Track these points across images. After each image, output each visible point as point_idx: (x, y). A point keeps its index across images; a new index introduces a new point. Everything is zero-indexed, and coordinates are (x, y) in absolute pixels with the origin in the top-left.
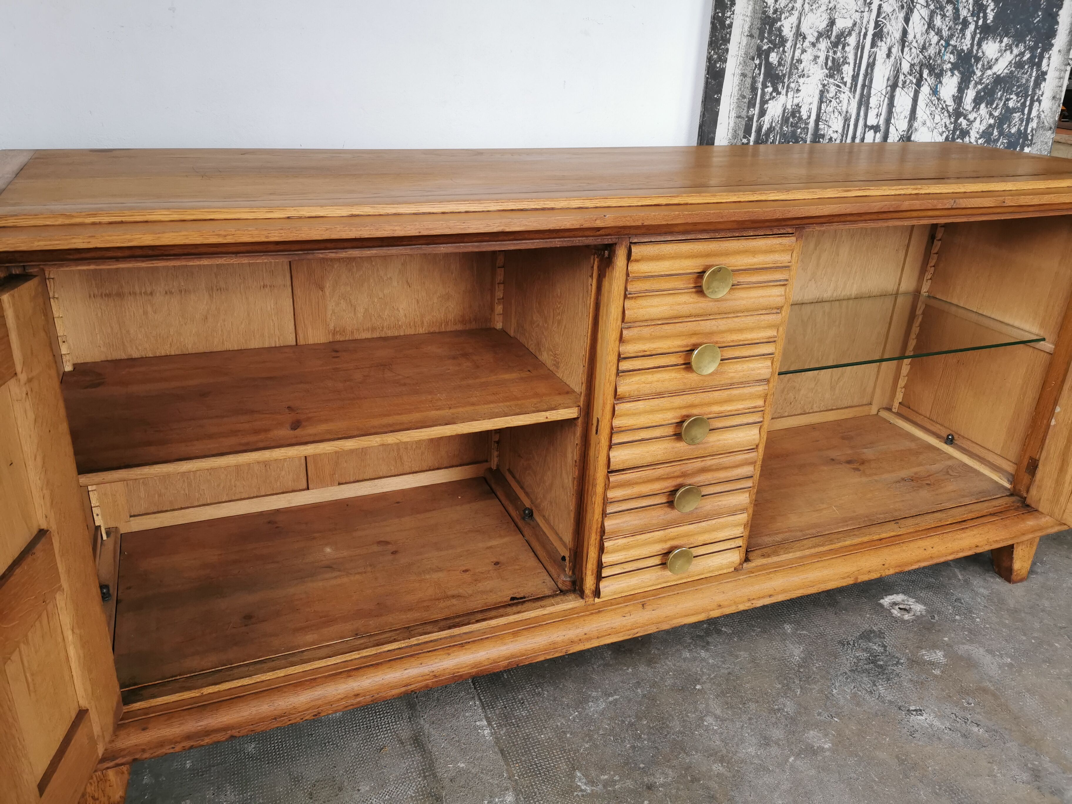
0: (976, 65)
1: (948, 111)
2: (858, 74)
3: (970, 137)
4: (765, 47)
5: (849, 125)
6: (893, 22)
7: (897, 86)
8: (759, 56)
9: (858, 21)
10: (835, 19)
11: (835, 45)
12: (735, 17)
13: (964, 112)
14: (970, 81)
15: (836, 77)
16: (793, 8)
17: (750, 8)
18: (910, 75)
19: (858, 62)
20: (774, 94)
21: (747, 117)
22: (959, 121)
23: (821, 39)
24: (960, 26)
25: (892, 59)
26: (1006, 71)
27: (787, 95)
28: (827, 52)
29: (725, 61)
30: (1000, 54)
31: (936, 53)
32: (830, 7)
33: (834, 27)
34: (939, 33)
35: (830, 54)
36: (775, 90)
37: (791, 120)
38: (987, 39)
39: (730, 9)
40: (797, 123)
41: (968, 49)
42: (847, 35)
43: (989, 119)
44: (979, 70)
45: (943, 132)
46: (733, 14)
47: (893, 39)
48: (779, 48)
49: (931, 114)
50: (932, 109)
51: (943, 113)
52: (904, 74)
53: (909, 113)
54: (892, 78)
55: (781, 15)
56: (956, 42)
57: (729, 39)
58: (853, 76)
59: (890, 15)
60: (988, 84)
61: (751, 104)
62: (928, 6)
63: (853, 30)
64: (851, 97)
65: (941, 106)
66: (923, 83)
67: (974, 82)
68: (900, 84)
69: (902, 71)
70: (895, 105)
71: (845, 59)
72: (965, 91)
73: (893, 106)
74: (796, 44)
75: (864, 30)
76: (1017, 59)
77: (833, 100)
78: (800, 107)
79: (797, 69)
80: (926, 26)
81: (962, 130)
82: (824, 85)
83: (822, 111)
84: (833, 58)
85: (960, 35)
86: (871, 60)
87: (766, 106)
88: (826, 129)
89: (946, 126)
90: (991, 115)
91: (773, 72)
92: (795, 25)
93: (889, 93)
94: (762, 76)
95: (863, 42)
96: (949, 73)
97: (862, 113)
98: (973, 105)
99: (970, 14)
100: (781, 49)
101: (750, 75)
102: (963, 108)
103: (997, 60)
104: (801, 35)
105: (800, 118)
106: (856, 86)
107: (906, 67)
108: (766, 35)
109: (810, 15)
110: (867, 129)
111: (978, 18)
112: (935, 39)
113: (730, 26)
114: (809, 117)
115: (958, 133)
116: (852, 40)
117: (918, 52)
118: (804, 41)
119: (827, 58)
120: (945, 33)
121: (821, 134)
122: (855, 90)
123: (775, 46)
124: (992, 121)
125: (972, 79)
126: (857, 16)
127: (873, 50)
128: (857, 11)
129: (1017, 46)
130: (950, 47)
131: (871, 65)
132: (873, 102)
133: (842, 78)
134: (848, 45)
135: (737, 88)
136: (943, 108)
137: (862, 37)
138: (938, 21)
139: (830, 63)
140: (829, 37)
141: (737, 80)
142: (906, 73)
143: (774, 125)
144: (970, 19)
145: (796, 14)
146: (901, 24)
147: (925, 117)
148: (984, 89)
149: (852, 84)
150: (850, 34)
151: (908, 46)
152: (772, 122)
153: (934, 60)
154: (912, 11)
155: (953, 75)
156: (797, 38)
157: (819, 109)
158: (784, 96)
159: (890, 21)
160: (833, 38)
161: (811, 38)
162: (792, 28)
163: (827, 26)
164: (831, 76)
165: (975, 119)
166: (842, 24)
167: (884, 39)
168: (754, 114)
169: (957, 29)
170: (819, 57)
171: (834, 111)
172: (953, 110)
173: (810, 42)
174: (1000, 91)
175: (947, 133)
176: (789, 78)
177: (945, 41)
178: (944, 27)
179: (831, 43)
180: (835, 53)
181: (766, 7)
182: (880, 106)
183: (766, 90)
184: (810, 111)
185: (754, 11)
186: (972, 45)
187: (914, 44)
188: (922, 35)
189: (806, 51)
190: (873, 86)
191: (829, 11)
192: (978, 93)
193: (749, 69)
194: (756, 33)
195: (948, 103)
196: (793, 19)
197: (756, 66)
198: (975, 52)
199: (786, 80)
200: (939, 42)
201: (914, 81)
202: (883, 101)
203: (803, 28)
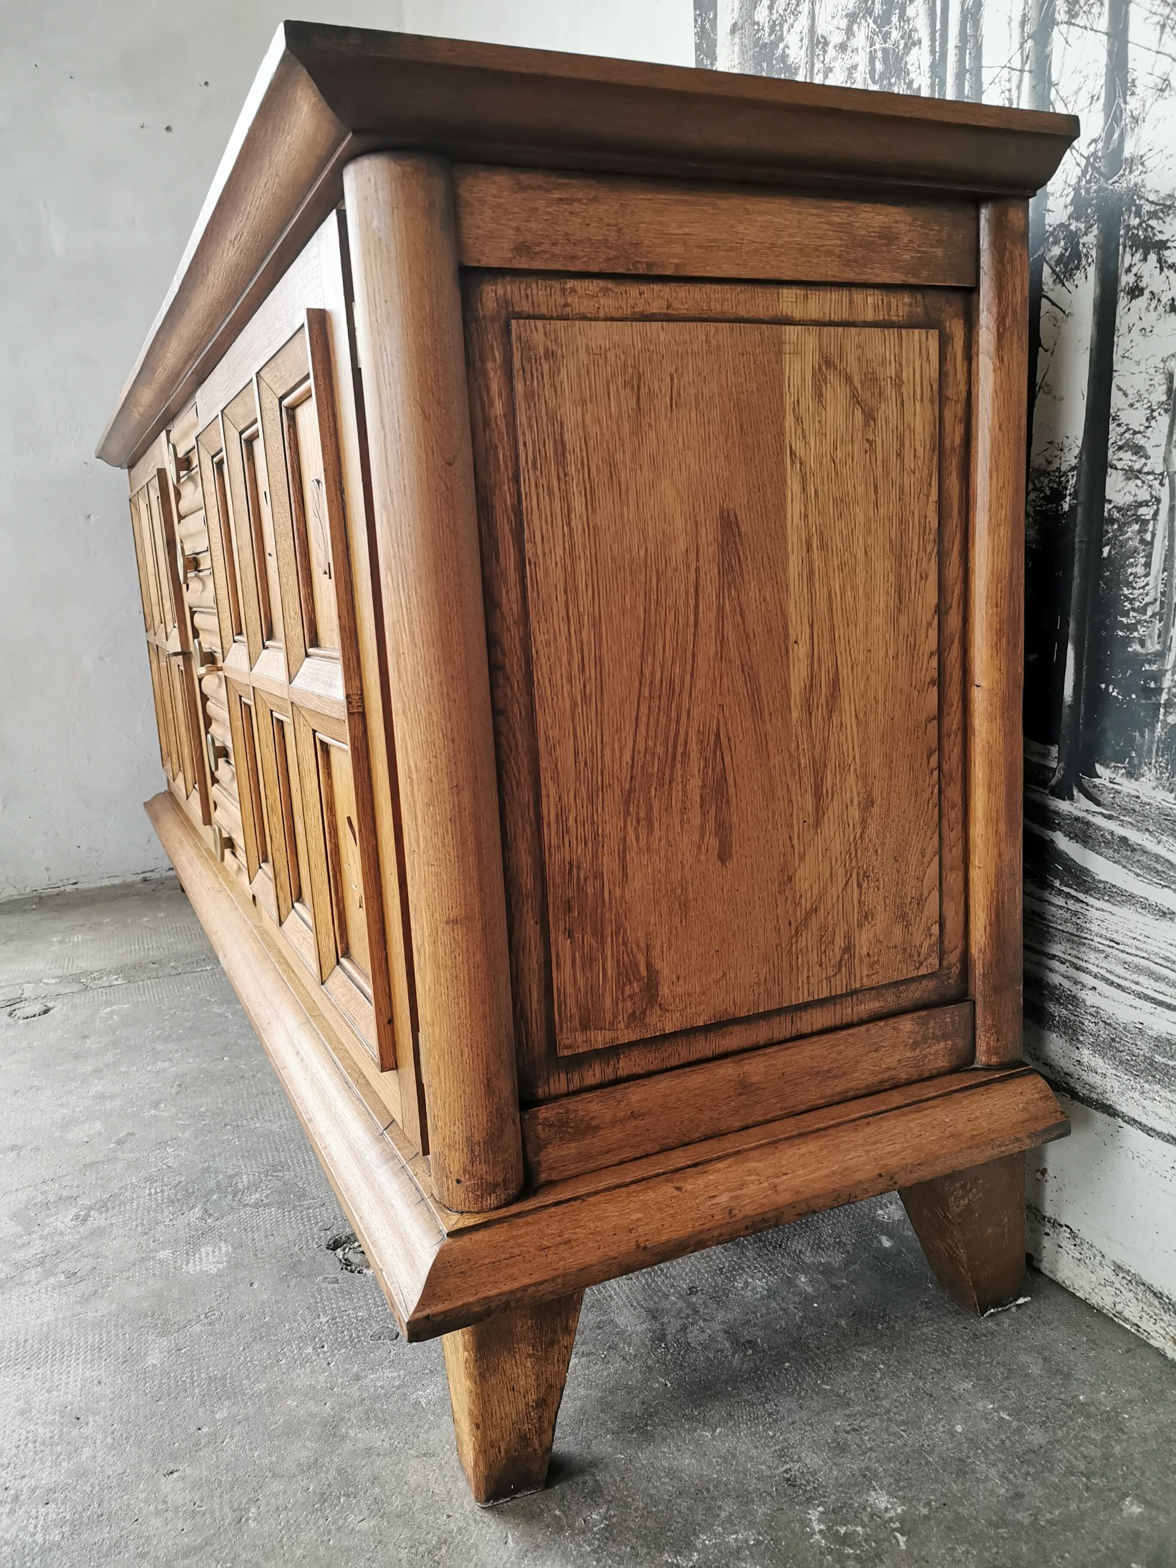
7: (1053, 23)
19: (938, 27)
53: (1102, 80)
54: (1033, 14)
55: (781, 28)
58: (933, 66)
70: (1054, 79)
71: (910, 37)
73: (1051, 84)
84: (884, 50)
92: (806, 31)
93: (1032, 57)
104: (818, 42)
118: (825, 52)
134: (911, 2)
140: (869, 12)
162: (801, 40)
170: (856, 67)
173: (835, 47)
180: (886, 37)
181: (758, 31)
190: (984, 63)
202: (1019, 87)
203: (821, 29)
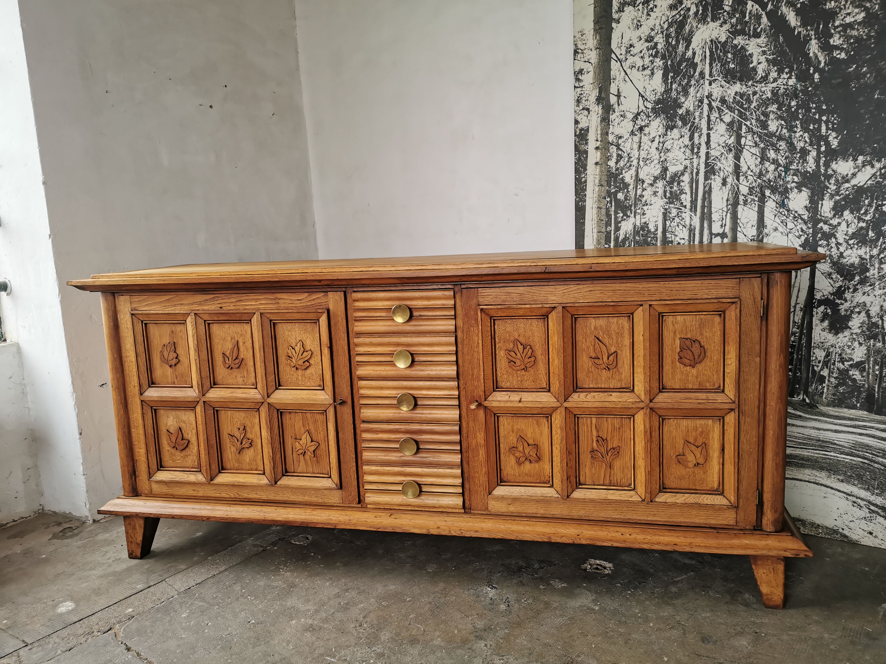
0: (828, 181)
1: (802, 219)
2: (696, 200)
3: (836, 239)
4: (613, 191)
5: (694, 234)
6: (723, 161)
7: (739, 204)
8: (609, 196)
9: (689, 165)
10: (667, 167)
11: (671, 183)
12: (588, 176)
13: (823, 218)
14: (823, 195)
15: (676, 203)
16: (630, 166)
17: (598, 170)
18: (751, 195)
19: (694, 191)
20: (625, 217)
21: (606, 232)
22: (819, 226)
23: (658, 181)
24: (799, 155)
25: (729, 186)
26: (869, 182)
27: (635, 217)
28: (665, 188)
29: (585, 201)
30: (857, 170)
31: (775, 177)
32: (661, 160)
33: (668, 172)
34: (775, 162)
35: (667, 189)
36: (625, 214)
37: (641, 232)
38: (836, 160)
39: (584, 173)
40: (647, 234)
41: (813, 170)
42: (680, 176)
43: (858, 223)
44: (832, 185)
45: (801, 236)
46: (586, 175)
47: (726, 173)
48: (624, 190)
49: (782, 222)
50: (782, 218)
51: (797, 221)
52: (743, 195)
53: (756, 222)
54: (731, 199)
55: (622, 171)
56: (798, 166)
57: (586, 189)
58: (692, 201)
59: (719, 157)
60: (849, 195)
61: (608, 224)
62: (756, 145)
63: (685, 171)
64: (693, 215)
65: (792, 216)
66: (766, 200)
67: (828, 194)
68: (741, 202)
69: (741, 193)
71: (682, 191)
72: (820, 202)
73: (738, 218)
74: (637, 186)
75: (695, 171)
76: (883, 171)
77: (676, 218)
78: (648, 224)
79: (641, 201)
80: (759, 160)
81: (824, 234)
82: (666, 209)
83: (667, 226)
84: (671, 191)
85: (801, 161)
86: (707, 189)
87: (619, 225)
88: (673, 237)
89: (802, 230)
90: (860, 219)
91: (622, 204)
92: (634, 175)
93: (731, 210)
94: (613, 207)
95: (696, 178)
96: (796, 190)
97: (706, 225)
98: (833, 213)
99: (807, 145)
100: (626, 190)
101: (604, 207)
102: (821, 215)
103: (854, 175)
104: (640, 180)
105: (649, 231)
106: (696, 207)
107: (744, 190)
108: (612, 184)
109: (645, 167)
110: (713, 236)
111: (819, 146)
112: (772, 167)
113: (585, 182)
114: (657, 230)
115: (819, 235)
116: (686, 178)
117: (755, 178)
118: (643, 184)
119: (665, 192)
120: (782, 161)
121: (669, 241)
122: (696, 211)
123: (620, 189)
124: (863, 224)
125: (825, 192)
126: (688, 162)
127: (707, 182)
128: (685, 159)
129: (879, 161)
130: (791, 171)
131: (708, 192)
132: (715, 217)
133: (682, 203)
134: (683, 181)
135: (596, 215)
136: (795, 217)
137: (694, 175)
138: (772, 154)
139: (668, 195)
140: (664, 179)
141: (595, 211)
142: (746, 194)
143: (628, 236)
144: (809, 148)
145: (634, 169)
146: (731, 162)
147: (777, 225)
148: (844, 199)
149: (691, 206)
150: (683, 174)
151: (742, 175)
152: (626, 234)
153: (774, 182)
154: (741, 152)
155: (800, 191)
156: (637, 183)
157: (664, 225)
158: (633, 218)
159: (720, 161)
160: (668, 179)
161: (648, 181)
162: (632, 177)
163: (661, 172)
164: (670, 203)
165: (839, 224)
166: (672, 169)
167: (717, 174)
168: (611, 230)
169: (795, 158)
170: (658, 192)
171: (678, 225)
172: (809, 218)
173: (648, 184)
174: (867, 199)
175: (806, 236)
176: (635, 207)
177: (784, 167)
178: (779, 157)
179: (666, 182)
180: (671, 188)
181: (610, 168)
182: (723, 219)
183: (618, 215)
184: (657, 226)
185: (601, 171)
186: (818, 166)
187: (749, 173)
188: (756, 166)
189: (646, 190)
190: (713, 206)
191: (661, 163)
192: (836, 202)
193: (603, 204)
194: (605, 184)
195: (800, 212)
196: (633, 171)
197: (608, 202)
198: (823, 171)
199: (633, 208)
200: (776, 169)
201: (757, 199)
202: (726, 216)
203: (641, 176)
